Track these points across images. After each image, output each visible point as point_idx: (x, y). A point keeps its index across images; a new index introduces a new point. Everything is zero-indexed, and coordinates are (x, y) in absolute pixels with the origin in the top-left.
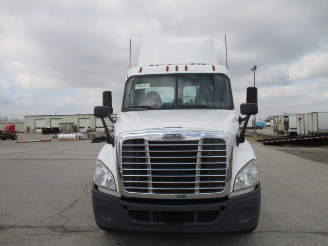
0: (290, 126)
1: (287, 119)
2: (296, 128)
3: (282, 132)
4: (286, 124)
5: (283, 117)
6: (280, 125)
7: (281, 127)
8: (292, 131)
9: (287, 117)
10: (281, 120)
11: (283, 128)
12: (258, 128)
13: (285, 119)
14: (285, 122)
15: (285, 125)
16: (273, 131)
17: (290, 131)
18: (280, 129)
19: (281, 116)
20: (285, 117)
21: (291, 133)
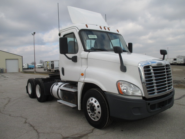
0: (55, 67)
1: (53, 63)
2: (58, 68)
3: (50, 70)
4: (53, 66)
5: (50, 62)
6: (49, 66)
7: (49, 67)
8: (56, 69)
9: (53, 62)
10: (49, 64)
11: (50, 68)
12: (30, 68)
13: (52, 63)
14: (51, 65)
15: (51, 66)
16: (43, 70)
17: (55, 69)
18: (49, 68)
19: (49, 61)
20: (51, 62)
21: (55, 71)
